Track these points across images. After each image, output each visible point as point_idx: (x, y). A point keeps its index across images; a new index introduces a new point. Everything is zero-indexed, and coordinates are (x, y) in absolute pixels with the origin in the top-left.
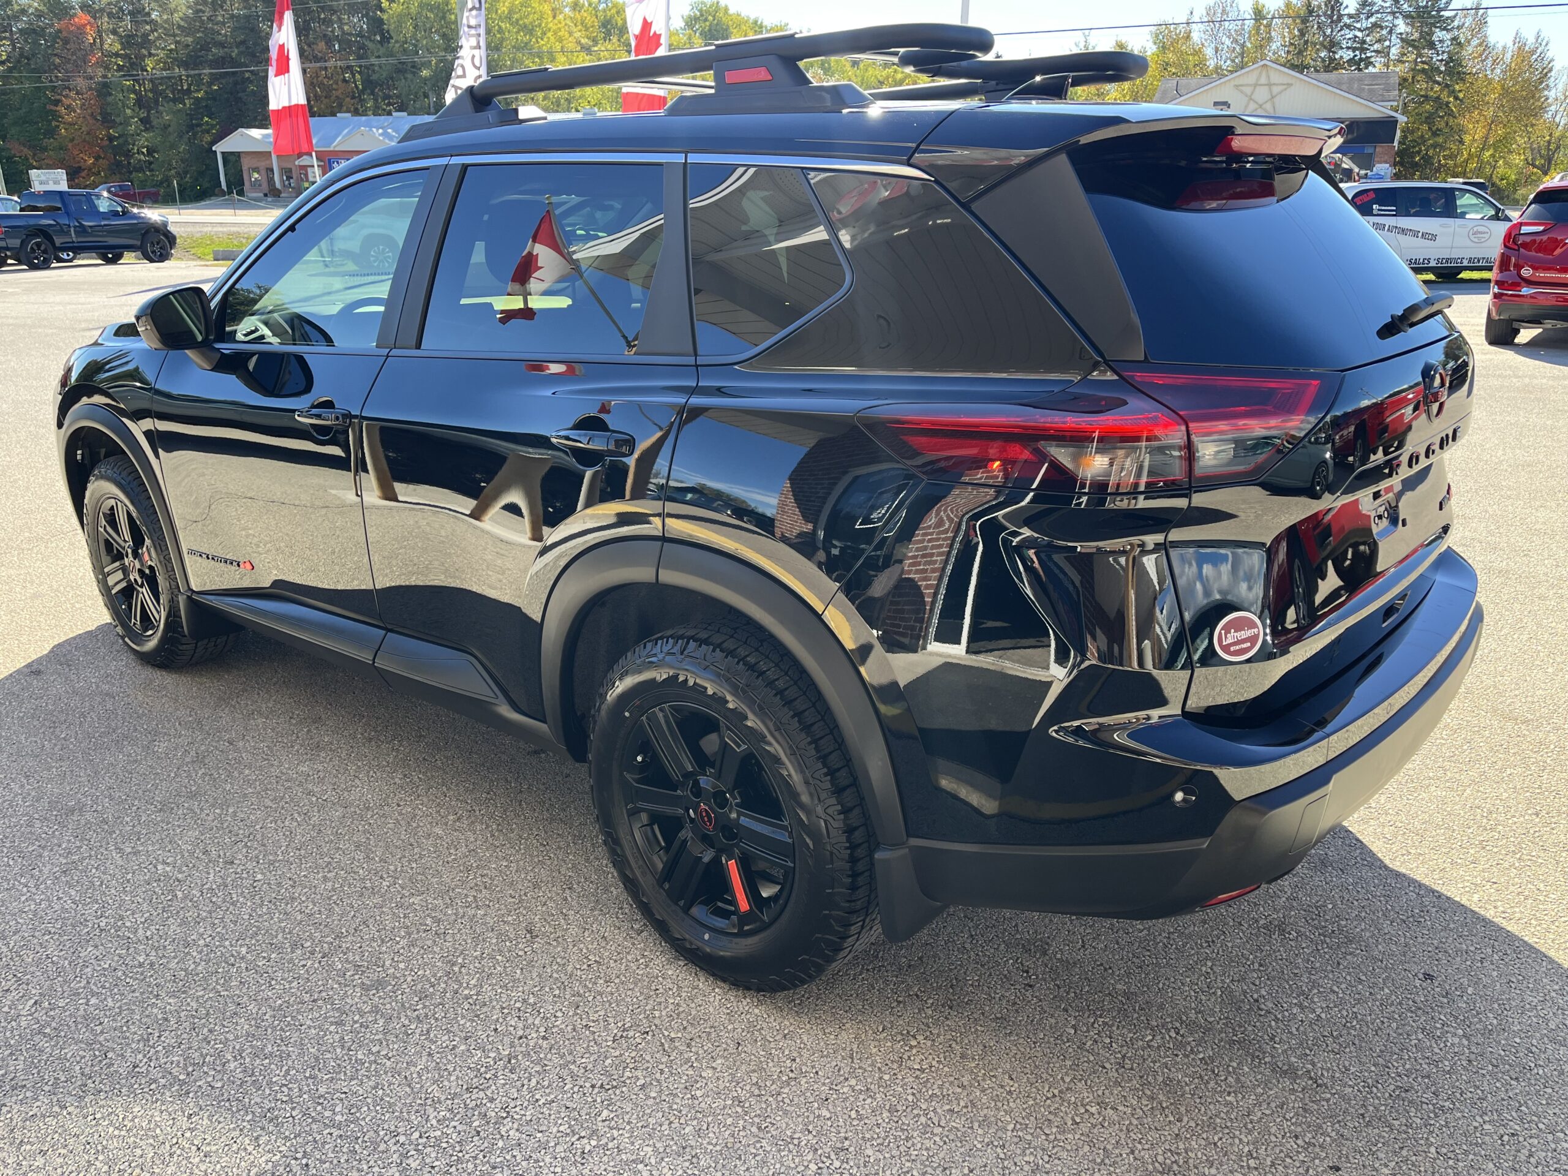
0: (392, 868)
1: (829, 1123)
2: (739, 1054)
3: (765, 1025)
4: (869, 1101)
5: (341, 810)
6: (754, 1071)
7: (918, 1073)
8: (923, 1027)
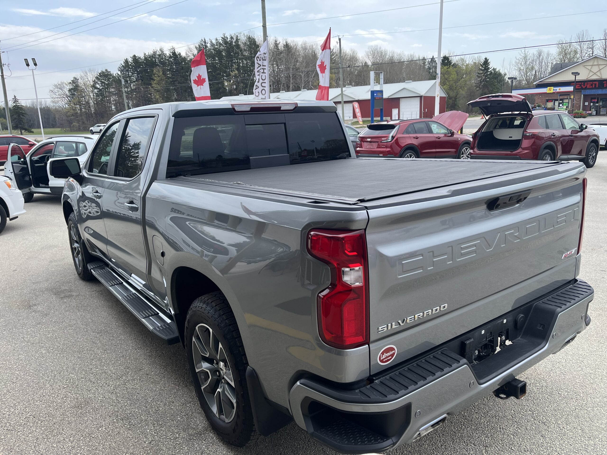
0: (21, 362)
1: (53, 448)
2: (51, 426)
3: (67, 419)
4: (70, 444)
5: (26, 343)
6: (50, 432)
7: (92, 438)
8: (108, 425)
